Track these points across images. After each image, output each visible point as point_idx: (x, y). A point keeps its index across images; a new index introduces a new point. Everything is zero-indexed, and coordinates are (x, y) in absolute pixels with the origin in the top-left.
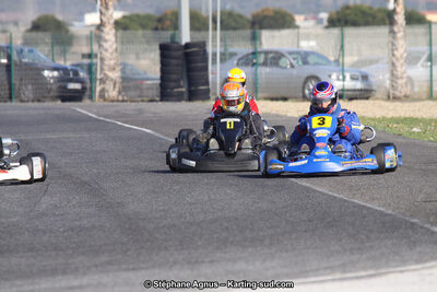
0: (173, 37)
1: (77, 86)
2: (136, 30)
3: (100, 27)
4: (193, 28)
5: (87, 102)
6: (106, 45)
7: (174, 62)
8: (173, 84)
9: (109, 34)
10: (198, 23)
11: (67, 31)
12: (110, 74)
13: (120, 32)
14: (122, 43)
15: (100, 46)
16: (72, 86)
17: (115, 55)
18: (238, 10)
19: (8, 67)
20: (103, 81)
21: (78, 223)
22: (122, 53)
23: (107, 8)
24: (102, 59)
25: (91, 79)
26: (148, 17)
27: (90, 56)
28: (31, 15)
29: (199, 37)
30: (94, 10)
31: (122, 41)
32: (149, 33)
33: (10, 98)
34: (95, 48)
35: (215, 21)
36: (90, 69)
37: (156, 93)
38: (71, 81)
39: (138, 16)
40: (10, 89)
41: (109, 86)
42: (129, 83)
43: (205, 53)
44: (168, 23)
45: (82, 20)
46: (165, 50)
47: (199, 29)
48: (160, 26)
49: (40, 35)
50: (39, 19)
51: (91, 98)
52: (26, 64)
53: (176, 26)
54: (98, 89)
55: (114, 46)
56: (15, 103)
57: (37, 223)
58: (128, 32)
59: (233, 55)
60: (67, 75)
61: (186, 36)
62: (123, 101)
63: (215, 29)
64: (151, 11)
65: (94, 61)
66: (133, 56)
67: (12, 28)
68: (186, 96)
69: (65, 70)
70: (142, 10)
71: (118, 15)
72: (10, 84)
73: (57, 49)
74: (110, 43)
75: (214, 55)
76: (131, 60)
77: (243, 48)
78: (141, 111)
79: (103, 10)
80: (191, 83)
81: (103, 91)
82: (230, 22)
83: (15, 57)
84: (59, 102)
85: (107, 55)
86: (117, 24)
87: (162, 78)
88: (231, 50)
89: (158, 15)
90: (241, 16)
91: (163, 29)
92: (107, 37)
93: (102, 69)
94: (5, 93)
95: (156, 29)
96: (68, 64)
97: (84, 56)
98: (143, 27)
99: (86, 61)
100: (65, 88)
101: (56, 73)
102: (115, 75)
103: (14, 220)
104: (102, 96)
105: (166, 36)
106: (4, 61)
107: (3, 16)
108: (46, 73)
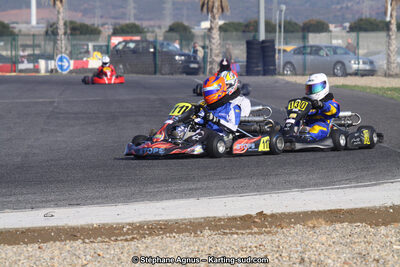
0: (254, 37)
1: (195, 66)
2: (232, 32)
3: (210, 29)
4: (267, 31)
5: (201, 76)
6: (213, 41)
7: (255, 52)
8: (254, 65)
9: (216, 34)
10: (270, 28)
11: (190, 32)
12: (216, 59)
13: (222, 33)
15: (210, 41)
16: (193, 66)
17: (219, 47)
18: (294, 20)
19: (154, 53)
20: (211, 63)
23: (214, 17)
24: (211, 50)
26: (239, 24)
28: (168, 22)
29: (270, 36)
30: (206, 20)
31: (224, 39)
32: (240, 34)
33: (155, 73)
34: (207, 43)
35: (280, 27)
37: (244, 70)
38: (193, 62)
39: (233, 23)
40: (155, 67)
44: (251, 28)
45: (199, 25)
46: (250, 45)
47: (270, 32)
48: (246, 30)
49: (174, 35)
50: (173, 24)
51: (204, 73)
52: (165, 52)
53: (256, 29)
54: (208, 67)
55: (219, 42)
56: (158, 76)
58: (227, 34)
60: (189, 59)
61: (262, 36)
63: (280, 32)
64: (241, 21)
67: (157, 30)
68: (262, 72)
69: (189, 56)
70: (236, 20)
71: (221, 23)
72: (155, 64)
73: (184, 43)
74: (216, 40)
79: (212, 20)
80: (265, 65)
81: (211, 69)
82: (290, 28)
83: (158, 48)
84: (185, 76)
85: (214, 47)
86: (221, 28)
87: (247, 62)
89: (246, 23)
90: (296, 24)
91: (248, 32)
92: (214, 36)
93: (211, 56)
94: (152, 69)
95: (244, 31)
98: (237, 30)
100: (188, 67)
101: (183, 58)
104: (211, 72)
105: (250, 36)
106: (152, 50)
107: (152, 23)
108: (177, 58)
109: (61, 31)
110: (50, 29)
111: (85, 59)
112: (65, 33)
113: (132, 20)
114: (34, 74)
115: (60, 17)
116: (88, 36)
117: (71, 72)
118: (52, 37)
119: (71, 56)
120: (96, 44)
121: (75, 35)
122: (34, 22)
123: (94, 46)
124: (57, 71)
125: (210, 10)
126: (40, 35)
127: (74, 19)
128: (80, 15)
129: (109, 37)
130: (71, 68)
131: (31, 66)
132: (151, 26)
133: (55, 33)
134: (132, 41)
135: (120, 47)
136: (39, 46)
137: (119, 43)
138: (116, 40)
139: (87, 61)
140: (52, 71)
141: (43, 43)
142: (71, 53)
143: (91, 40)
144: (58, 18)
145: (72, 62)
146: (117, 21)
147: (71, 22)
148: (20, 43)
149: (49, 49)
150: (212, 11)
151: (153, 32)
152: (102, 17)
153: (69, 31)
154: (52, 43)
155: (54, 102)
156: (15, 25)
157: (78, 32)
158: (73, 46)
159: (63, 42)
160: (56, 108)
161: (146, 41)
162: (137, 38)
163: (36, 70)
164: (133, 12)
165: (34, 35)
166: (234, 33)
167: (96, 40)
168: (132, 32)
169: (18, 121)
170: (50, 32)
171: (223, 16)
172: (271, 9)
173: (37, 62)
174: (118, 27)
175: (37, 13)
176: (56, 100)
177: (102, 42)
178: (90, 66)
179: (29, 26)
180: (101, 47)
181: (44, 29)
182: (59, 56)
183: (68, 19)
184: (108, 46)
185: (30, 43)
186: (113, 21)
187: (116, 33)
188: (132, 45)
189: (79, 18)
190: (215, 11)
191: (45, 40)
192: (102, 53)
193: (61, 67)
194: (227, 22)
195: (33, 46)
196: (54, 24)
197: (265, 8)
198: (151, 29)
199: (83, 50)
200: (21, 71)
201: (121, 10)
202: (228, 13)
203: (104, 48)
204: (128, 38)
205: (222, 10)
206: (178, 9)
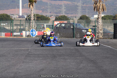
2: (108, 20)
3: (98, 18)
6: (99, 24)
9: (100, 20)
11: (89, 19)
12: (100, 31)
13: (103, 20)
14: (104, 23)
15: (98, 24)
17: (102, 26)
19: (73, 29)
20: (98, 33)
21: (90, 71)
22: (103, 26)
23: (100, 14)
24: (98, 27)
25: (95, 32)
26: (111, 16)
27: (95, 26)
28: (79, 15)
33: (73, 37)
34: (96, 24)
36: (95, 30)
37: (112, 37)
39: (108, 16)
40: (73, 35)
41: (100, 35)
42: (105, 34)
44: (116, 18)
45: (94, 17)
48: (114, 19)
50: (82, 16)
52: (78, 28)
54: (97, 35)
55: (102, 24)
56: (74, 39)
57: (79, 71)
58: (105, 20)
62: (103, 39)
65: (96, 28)
66: (107, 27)
67: (74, 18)
70: (109, 14)
71: (103, 15)
72: (73, 33)
73: (86, 24)
74: (100, 23)
78: (108, 42)
79: (99, 14)
81: (98, 36)
83: (75, 26)
86: (102, 18)
87: (114, 33)
89: (114, 16)
91: (115, 20)
92: (100, 21)
93: (98, 30)
95: (113, 19)
97: (93, 26)
98: (110, 19)
99: (94, 28)
101: (86, 31)
102: (102, 32)
103: (73, 70)
106: (72, 27)
107: (72, 15)
108: (83, 31)
109: (32, 19)
112: (34, 20)
113: (63, 14)
114: (20, 37)
115: (32, 12)
116: (44, 21)
117: (37, 36)
118: (29, 21)
123: (47, 25)
124: (30, 36)
126: (23, 20)
128: (41, 11)
129: (54, 22)
130: (37, 34)
132: (72, 17)
134: (63, 23)
135: (58, 26)
136: (23, 25)
137: (58, 24)
138: (56, 23)
140: (28, 36)
143: (46, 23)
145: (37, 32)
146: (57, 14)
147: (37, 15)
148: (14, 23)
150: (99, 11)
151: (72, 19)
152: (50, 12)
153: (36, 19)
154: (28, 24)
157: (40, 19)
158: (37, 25)
159: (33, 23)
161: (70, 23)
162: (66, 22)
163: (21, 35)
164: (64, 10)
165: (20, 20)
166: (109, 20)
167: (48, 22)
168: (63, 19)
170: (28, 19)
171: (103, 13)
173: (22, 32)
174: (57, 17)
175: (22, 11)
177: (50, 23)
184: (53, 25)
185: (19, 24)
186: (55, 14)
188: (63, 25)
190: (100, 10)
191: (25, 22)
192: (50, 28)
194: (105, 15)
196: (29, 15)
199: (42, 27)
200: (15, 36)
201: (59, 9)
202: (106, 11)
203: (51, 26)
205: (103, 10)
206: (84, 9)
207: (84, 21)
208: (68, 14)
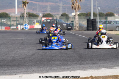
0: (90, 18)
1: (70, 27)
3: (75, 15)
5: (72, 31)
7: (90, 23)
8: (89, 27)
9: (77, 17)
10: (95, 15)
11: (68, 16)
12: (77, 25)
14: (79, 19)
15: (75, 19)
16: (69, 27)
18: (103, 12)
19: (56, 23)
20: (75, 26)
21: (69, 55)
22: (79, 21)
23: (76, 12)
24: (75, 22)
25: (73, 26)
26: (84, 14)
27: (73, 21)
28: (61, 13)
29: (95, 18)
30: (73, 12)
31: (79, 18)
34: (74, 20)
36: (73, 24)
37: (86, 29)
39: (83, 13)
41: (76, 27)
42: (81, 27)
43: (96, 21)
44: (89, 15)
45: (71, 14)
46: (88, 20)
50: (63, 14)
51: (73, 30)
52: (60, 23)
53: (90, 15)
54: (74, 28)
57: (61, 55)
58: (80, 17)
59: (102, 21)
60: (68, 25)
61: (92, 18)
62: (79, 30)
63: (98, 16)
64: (85, 13)
66: (81, 21)
68: (92, 30)
70: (83, 12)
71: (78, 13)
73: (66, 20)
74: (77, 19)
75: (98, 21)
76: (81, 22)
77: (104, 20)
78: (83, 33)
80: (93, 27)
81: (75, 28)
82: (101, 15)
83: (58, 21)
85: (76, 21)
86: (78, 15)
87: (87, 26)
88: (101, 20)
89: (87, 13)
90: (103, 14)
91: (88, 16)
93: (75, 24)
95: (86, 16)
96: (68, 23)
97: (71, 21)
98: (84, 16)
99: (72, 22)
100: (67, 28)
101: (66, 25)
102: (78, 25)
104: (75, 29)
105: (88, 18)
106: (55, 22)
107: (55, 13)
108: (64, 25)
109: (25, 16)
110: (22, 15)
111: (33, 25)
112: (27, 17)
113: (49, 12)
114: (16, 30)
115: (25, 11)
116: (34, 18)
117: (29, 29)
118: (23, 18)
119: (29, 24)
120: (37, 20)
121: (30, 17)
122: (16, 13)
123: (36, 21)
124: (24, 29)
125: (75, 9)
126: (19, 17)
127: (30, 12)
128: (32, 10)
129: (41, 18)
130: (29, 28)
131: (15, 27)
133: (23, 17)
134: (49, 19)
135: (45, 21)
136: (18, 21)
137: (45, 20)
138: (43, 19)
139: (34, 26)
140: (22, 29)
141: (19, 20)
142: (29, 23)
143: (35, 19)
144: (24, 11)
145: (29, 26)
146: (44, 13)
147: (29, 13)
148: (12, 20)
149: (21, 22)
150: (76, 10)
151: (56, 16)
152: (39, 11)
153: (28, 16)
154: (22, 20)
155: (23, 39)
156: (10, 14)
157: (31, 16)
158: (29, 21)
159: (26, 20)
160: (24, 41)
161: (54, 19)
162: (51, 18)
163: (17, 29)
164: (49, 9)
165: (16, 17)
166: (83, 17)
167: (37, 19)
168: (49, 16)
169: (11, 45)
170: (22, 16)
171: (79, 11)
172: (95, 9)
173: (18, 26)
174: (44, 14)
175: (18, 10)
176: (24, 39)
177: (39, 19)
178: (35, 27)
179: (15, 14)
180: (39, 21)
181: (20, 15)
182: (25, 24)
183: (28, 12)
184: (41, 21)
185: (15, 20)
186: (43, 13)
187: (44, 16)
188: (49, 21)
189: (31, 12)
190: (77, 9)
191: (20, 19)
192: (39, 23)
193: (25, 28)
194: (80, 13)
195: (16, 21)
196: (23, 13)
197: (93, 8)
198: (55, 15)
199: (32, 22)
200: (12, 29)
201: (45, 9)
202: (81, 10)
203: (40, 21)
204: (48, 18)
205: (79, 9)
206: (64, 8)
207: (64, 17)
208: (52, 12)
